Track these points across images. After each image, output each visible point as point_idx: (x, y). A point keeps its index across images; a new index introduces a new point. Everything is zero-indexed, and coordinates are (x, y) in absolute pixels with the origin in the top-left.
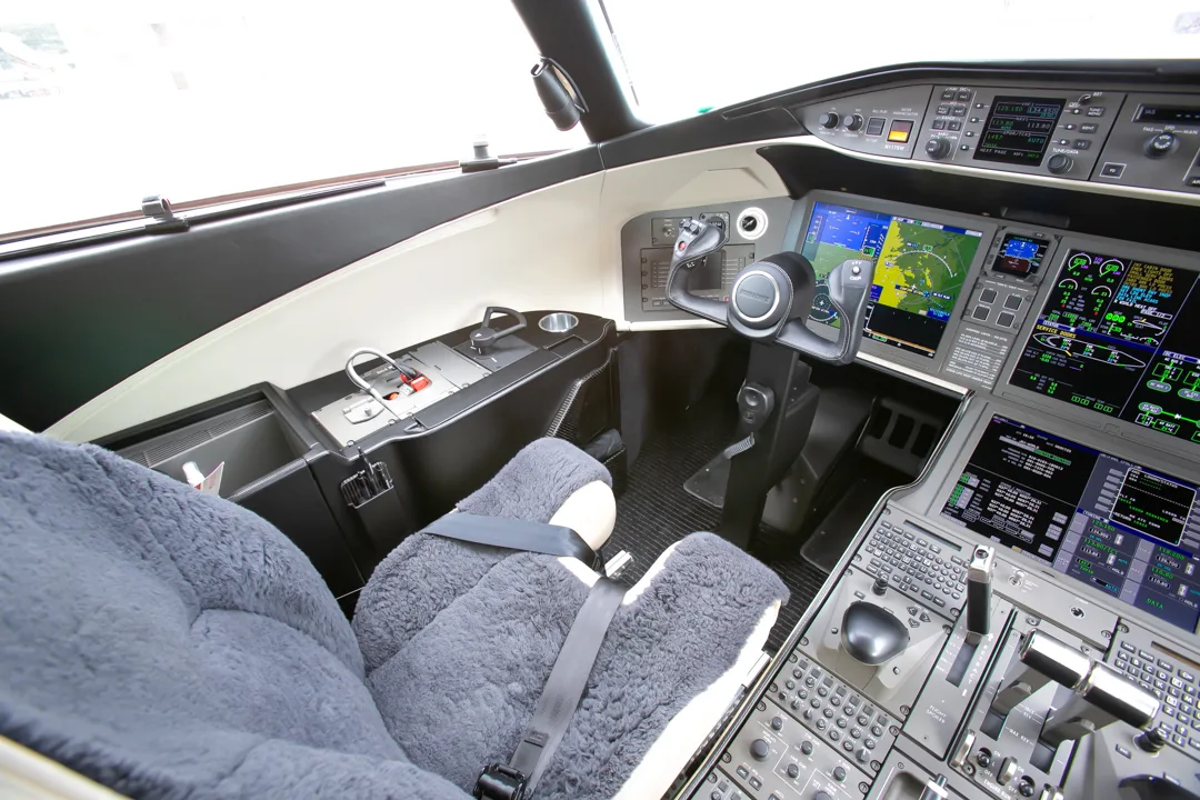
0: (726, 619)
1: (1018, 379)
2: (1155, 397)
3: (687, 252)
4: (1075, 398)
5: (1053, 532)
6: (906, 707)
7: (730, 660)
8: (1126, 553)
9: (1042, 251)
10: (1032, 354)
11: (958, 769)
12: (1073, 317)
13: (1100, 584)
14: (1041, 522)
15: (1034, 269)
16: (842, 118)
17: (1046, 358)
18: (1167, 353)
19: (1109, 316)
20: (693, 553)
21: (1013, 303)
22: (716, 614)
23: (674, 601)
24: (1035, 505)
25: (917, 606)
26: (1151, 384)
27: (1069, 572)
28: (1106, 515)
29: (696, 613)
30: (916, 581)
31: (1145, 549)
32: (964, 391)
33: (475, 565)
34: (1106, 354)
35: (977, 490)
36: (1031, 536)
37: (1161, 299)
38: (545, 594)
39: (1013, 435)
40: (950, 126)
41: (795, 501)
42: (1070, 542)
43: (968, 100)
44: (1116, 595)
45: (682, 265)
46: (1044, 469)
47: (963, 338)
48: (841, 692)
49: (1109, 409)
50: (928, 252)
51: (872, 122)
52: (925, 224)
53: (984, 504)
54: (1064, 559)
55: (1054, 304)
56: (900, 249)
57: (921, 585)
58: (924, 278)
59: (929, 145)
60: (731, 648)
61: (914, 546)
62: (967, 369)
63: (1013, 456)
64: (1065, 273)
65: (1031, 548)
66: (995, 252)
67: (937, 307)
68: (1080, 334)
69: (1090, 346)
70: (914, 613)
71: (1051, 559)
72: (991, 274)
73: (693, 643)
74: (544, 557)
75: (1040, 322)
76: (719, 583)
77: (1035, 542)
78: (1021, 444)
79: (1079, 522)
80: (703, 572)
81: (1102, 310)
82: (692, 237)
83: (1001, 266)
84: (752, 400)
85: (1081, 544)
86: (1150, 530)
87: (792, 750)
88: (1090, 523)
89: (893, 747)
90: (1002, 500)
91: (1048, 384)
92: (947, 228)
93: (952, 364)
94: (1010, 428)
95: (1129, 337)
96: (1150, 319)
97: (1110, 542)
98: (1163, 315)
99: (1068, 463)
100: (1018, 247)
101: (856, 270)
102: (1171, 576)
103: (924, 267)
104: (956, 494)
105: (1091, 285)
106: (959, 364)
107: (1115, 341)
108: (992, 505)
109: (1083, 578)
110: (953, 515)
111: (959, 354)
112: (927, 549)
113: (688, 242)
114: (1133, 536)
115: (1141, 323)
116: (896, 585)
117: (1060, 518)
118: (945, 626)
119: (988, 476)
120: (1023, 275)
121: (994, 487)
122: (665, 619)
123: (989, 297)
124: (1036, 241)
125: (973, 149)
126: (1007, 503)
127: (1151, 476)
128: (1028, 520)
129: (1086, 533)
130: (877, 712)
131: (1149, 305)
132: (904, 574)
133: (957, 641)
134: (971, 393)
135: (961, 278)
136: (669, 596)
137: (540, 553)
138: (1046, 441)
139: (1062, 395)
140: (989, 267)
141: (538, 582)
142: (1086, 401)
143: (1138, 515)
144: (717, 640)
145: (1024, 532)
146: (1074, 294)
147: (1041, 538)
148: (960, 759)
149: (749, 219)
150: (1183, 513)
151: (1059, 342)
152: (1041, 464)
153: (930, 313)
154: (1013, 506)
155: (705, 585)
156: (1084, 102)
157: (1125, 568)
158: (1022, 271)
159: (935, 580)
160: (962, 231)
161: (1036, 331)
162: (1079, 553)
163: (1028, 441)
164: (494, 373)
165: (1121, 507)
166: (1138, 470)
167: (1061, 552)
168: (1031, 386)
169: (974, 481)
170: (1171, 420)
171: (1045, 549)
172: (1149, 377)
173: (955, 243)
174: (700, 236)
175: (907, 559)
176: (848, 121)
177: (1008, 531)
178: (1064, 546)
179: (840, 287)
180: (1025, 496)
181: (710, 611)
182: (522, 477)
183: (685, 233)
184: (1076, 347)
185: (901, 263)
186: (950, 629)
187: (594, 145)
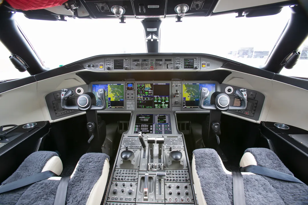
0: (97, 166)
1: (138, 107)
2: (156, 103)
3: (64, 96)
4: (147, 107)
5: (151, 129)
6: (138, 166)
7: (100, 174)
8: (161, 127)
9: (133, 85)
10: (138, 102)
11: (150, 171)
12: (141, 94)
13: (160, 133)
14: (149, 128)
15: (133, 88)
16: (91, 65)
17: (140, 102)
18: (154, 96)
19: (146, 93)
20: (85, 158)
21: (132, 94)
22: (94, 167)
23: (83, 169)
24: (147, 126)
25: (134, 149)
26: (155, 101)
27: (155, 134)
28: (157, 123)
29: (90, 169)
30: (133, 145)
31: (163, 125)
32: (131, 112)
33: (15, 197)
34: (148, 99)
35: (138, 127)
36: (148, 131)
37: (150, 88)
38: (45, 189)
39: (141, 116)
40: (109, 65)
41: (109, 149)
42: (154, 129)
43: (110, 60)
44: (162, 134)
45: (64, 99)
46: (147, 120)
47: (127, 103)
48: (126, 171)
49: (152, 107)
50: (116, 89)
51: (96, 65)
52: (114, 84)
53: (140, 129)
54: (154, 132)
55: (138, 93)
56: (111, 90)
57: (134, 145)
58: (117, 94)
59: (106, 68)
60: (100, 171)
61: (130, 140)
62: (130, 108)
63: (142, 120)
64: (138, 88)
65: (149, 133)
66: (126, 87)
67: (121, 99)
68: (143, 97)
69: (145, 98)
70: (134, 150)
71: (152, 133)
72: (127, 90)
73: (91, 175)
74: (42, 181)
75: (137, 96)
76: (93, 160)
77: (149, 131)
78: (142, 117)
79: (154, 125)
80: (88, 160)
81: (145, 92)
82: (65, 93)
83: (128, 89)
84: (90, 125)
85: (155, 129)
86: (163, 123)
87: (121, 187)
88: (155, 125)
89: (139, 174)
90: (142, 127)
91: (142, 106)
92: (118, 84)
93: (127, 108)
94: (140, 115)
95: (149, 95)
96: (151, 92)
97: (159, 127)
98: (151, 91)
99: (150, 118)
100: (129, 85)
101: (101, 91)
102: (167, 128)
103: (116, 92)
104: (135, 129)
105: (142, 89)
106: (128, 108)
107: (148, 96)
108: (141, 128)
109: (157, 133)
110: (136, 133)
111: (128, 106)
112: (133, 139)
113: (64, 94)
114: (161, 124)
115: (150, 93)
116: (130, 148)
117: (151, 126)
118: (140, 150)
119: (139, 124)
120: (132, 89)
121: (141, 126)
122: (82, 174)
123: (128, 94)
124: (132, 83)
125: (113, 68)
126: (143, 127)
127: (160, 115)
128: (147, 129)
129: (155, 127)
130: (134, 170)
131: (150, 90)
132: (130, 145)
133: (143, 151)
134: (132, 112)
135: (123, 92)
136: (82, 169)
137: (40, 181)
138: (145, 115)
139: (145, 107)
140: (126, 89)
141: (42, 188)
142: (148, 107)
143: (161, 121)
144: (96, 171)
145: (147, 131)
146: (140, 91)
147: (150, 130)
148: (149, 169)
149: (78, 90)
150: (165, 119)
151: (141, 99)
152: (146, 119)
153: (120, 100)
154: (144, 127)
155: (90, 162)
156: (126, 59)
157: (162, 129)
158: (131, 89)
159: (136, 144)
160: (120, 84)
161: (137, 98)
162: (155, 130)
163: (143, 116)
164: (8, 143)
165: (158, 121)
166: (158, 115)
167: (153, 131)
168: (140, 107)
169: (137, 126)
170: (159, 106)
171: (151, 132)
172: (154, 100)
173: (120, 87)
174: (67, 92)
175: (130, 143)
176: (92, 65)
177: (145, 132)
178: (153, 130)
179: (99, 94)
180: (145, 125)
181: (93, 166)
182: (28, 165)
183: (63, 92)
184: (144, 99)
185: (112, 92)
186: (141, 150)
187: (32, 76)
